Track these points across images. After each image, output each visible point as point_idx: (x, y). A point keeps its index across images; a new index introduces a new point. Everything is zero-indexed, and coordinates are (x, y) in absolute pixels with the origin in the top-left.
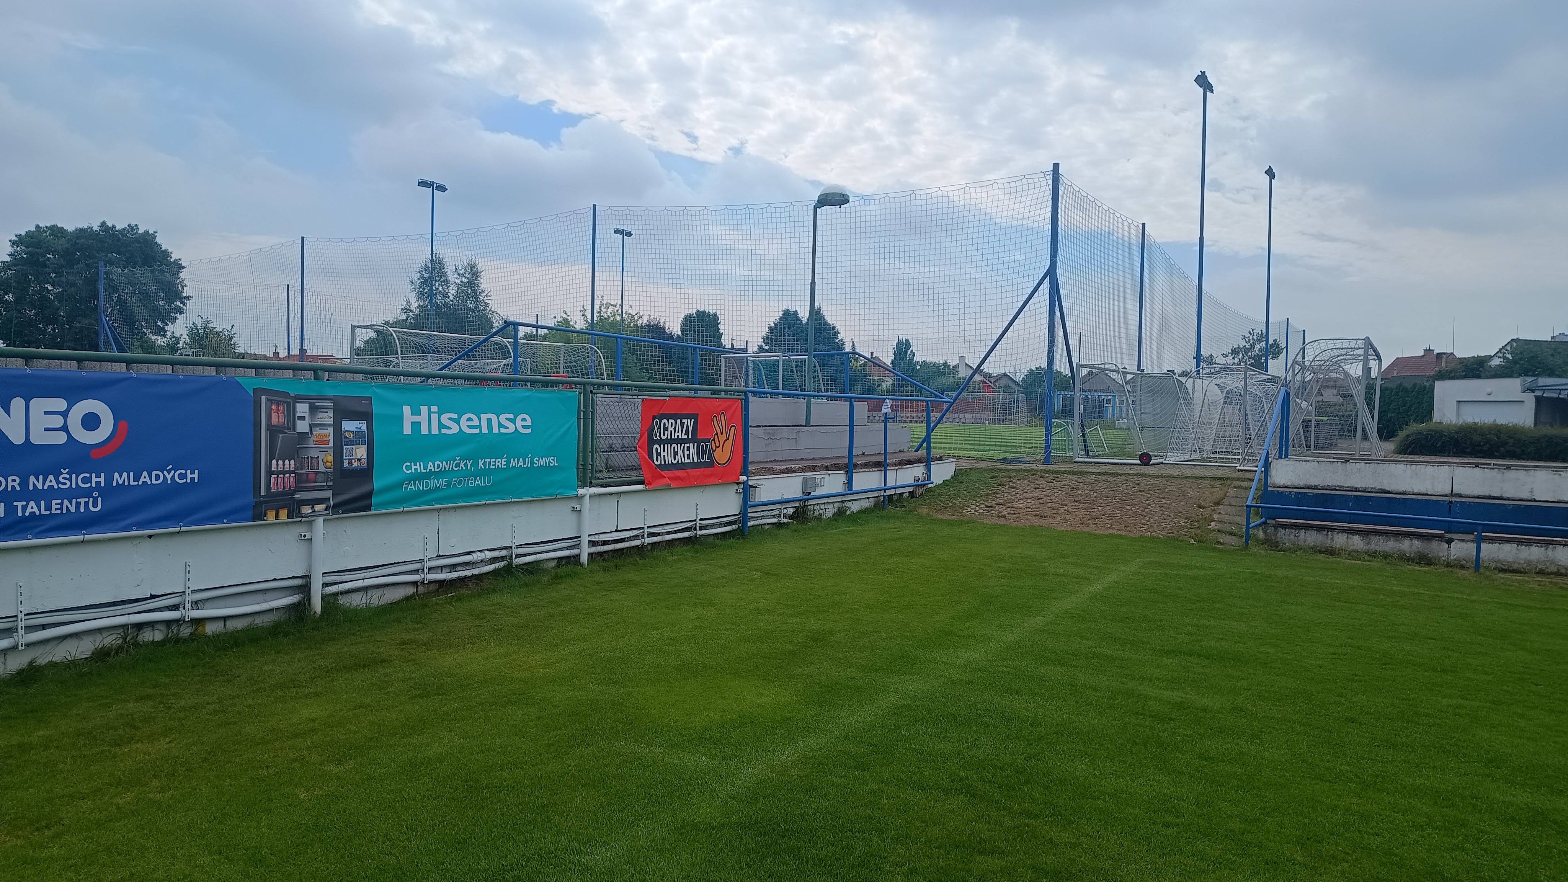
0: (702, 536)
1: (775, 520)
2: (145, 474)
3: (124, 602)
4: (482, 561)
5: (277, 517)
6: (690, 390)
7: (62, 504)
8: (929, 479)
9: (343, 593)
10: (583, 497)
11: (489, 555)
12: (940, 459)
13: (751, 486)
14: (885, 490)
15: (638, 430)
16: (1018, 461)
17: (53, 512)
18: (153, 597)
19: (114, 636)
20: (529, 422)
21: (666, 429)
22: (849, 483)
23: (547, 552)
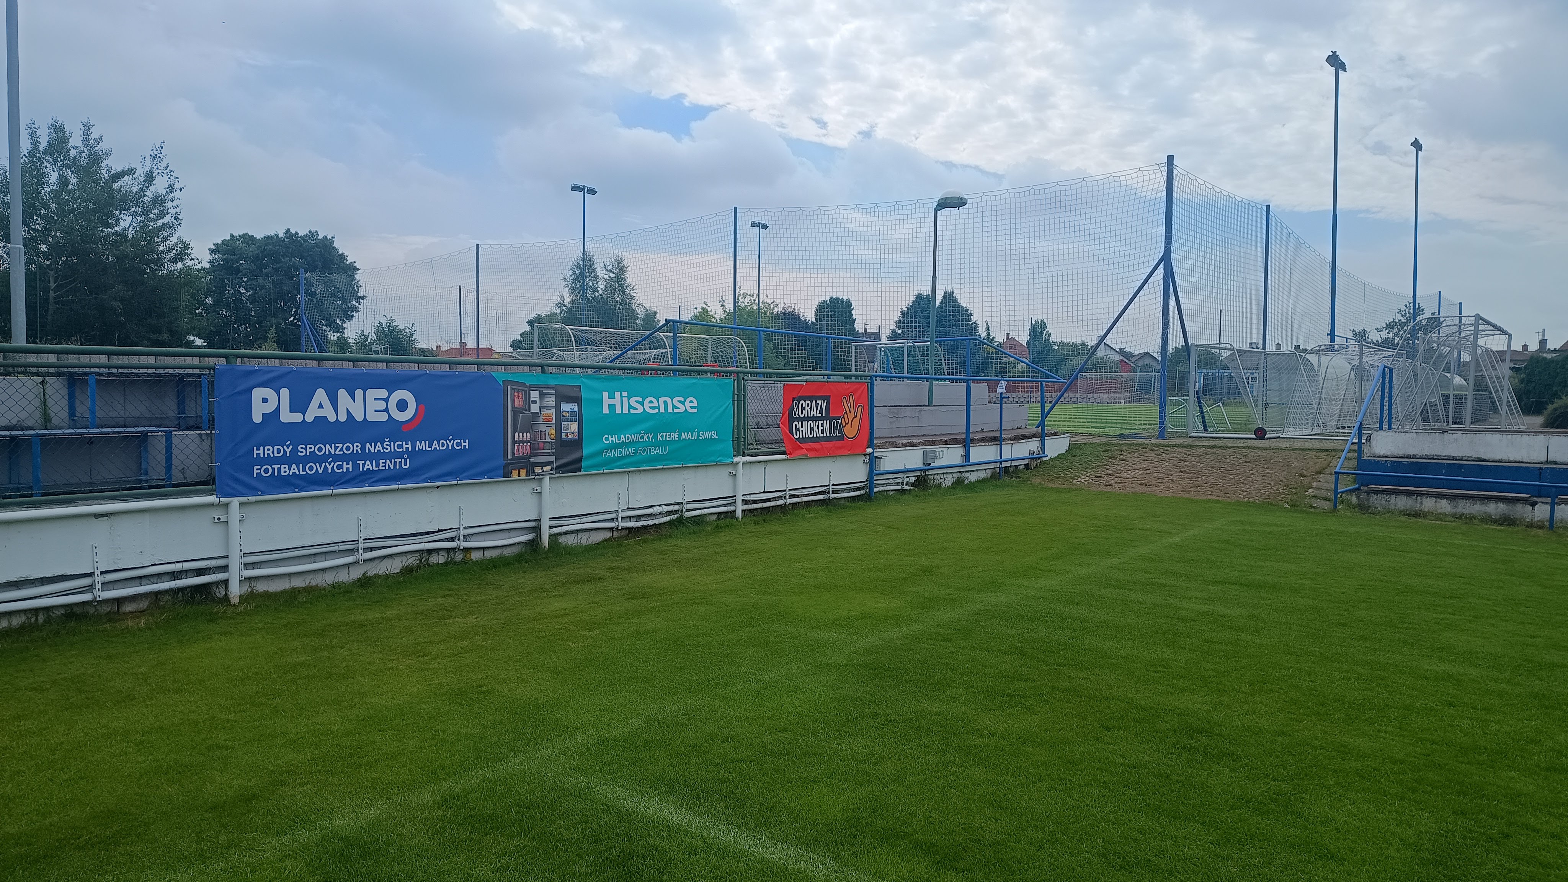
0: (834, 498)
1: (899, 487)
2: (435, 442)
3: (421, 534)
4: (660, 513)
5: (519, 475)
6: (824, 375)
7: (385, 463)
8: (1043, 452)
9: (560, 534)
10: (737, 463)
11: (666, 509)
12: (1055, 434)
13: (876, 457)
14: (1001, 463)
15: (781, 410)
16: (1135, 436)
17: (381, 468)
18: (440, 531)
19: (414, 558)
20: (695, 404)
21: (804, 409)
22: (967, 456)
23: (709, 508)
